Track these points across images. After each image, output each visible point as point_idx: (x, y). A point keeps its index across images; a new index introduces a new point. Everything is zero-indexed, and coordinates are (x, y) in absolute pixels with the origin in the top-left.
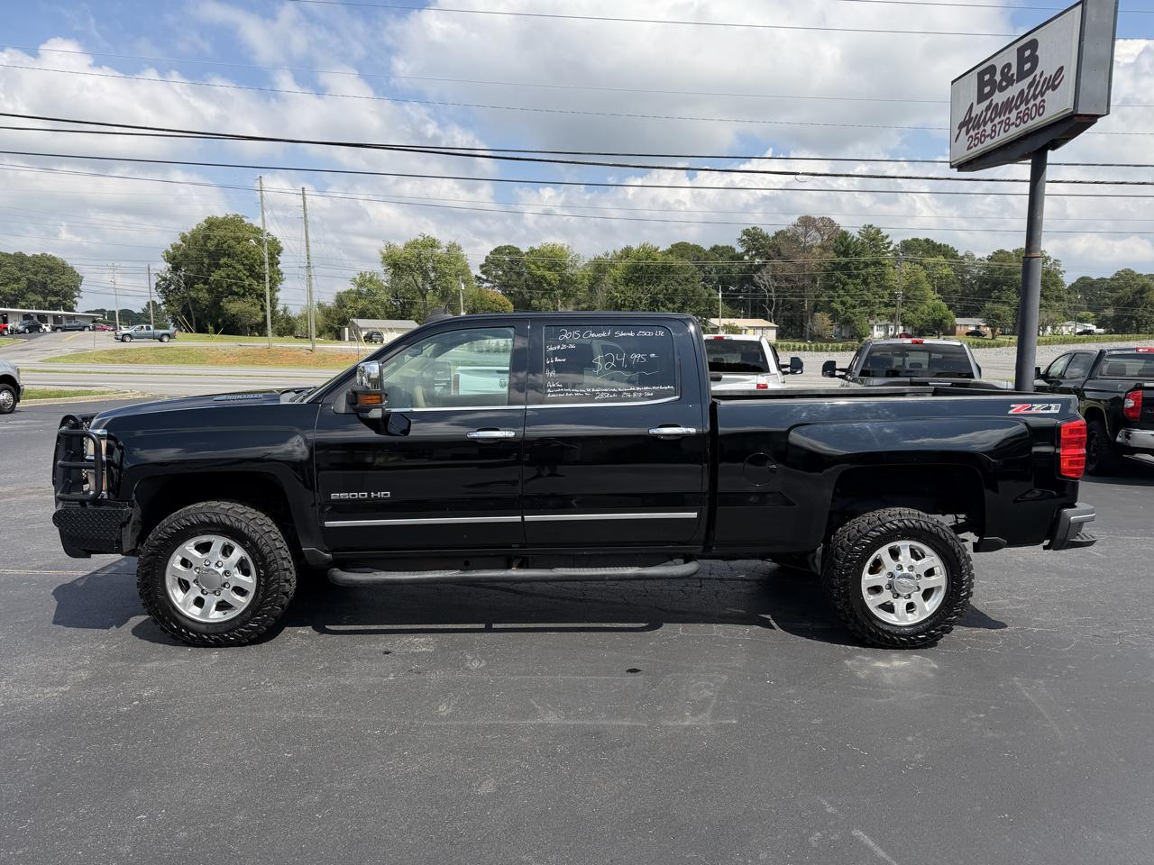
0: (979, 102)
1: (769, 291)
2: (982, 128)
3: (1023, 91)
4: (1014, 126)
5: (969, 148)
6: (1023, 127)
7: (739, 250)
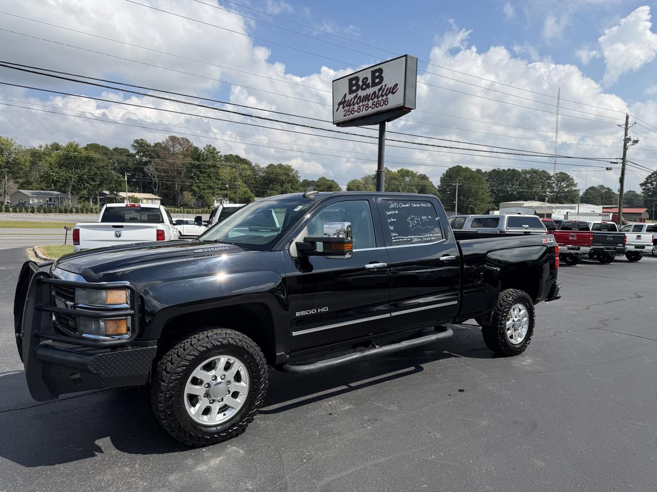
0: (350, 94)
1: (154, 177)
2: (352, 107)
3: (375, 92)
4: (371, 108)
5: (345, 116)
6: (376, 110)
7: (133, 151)
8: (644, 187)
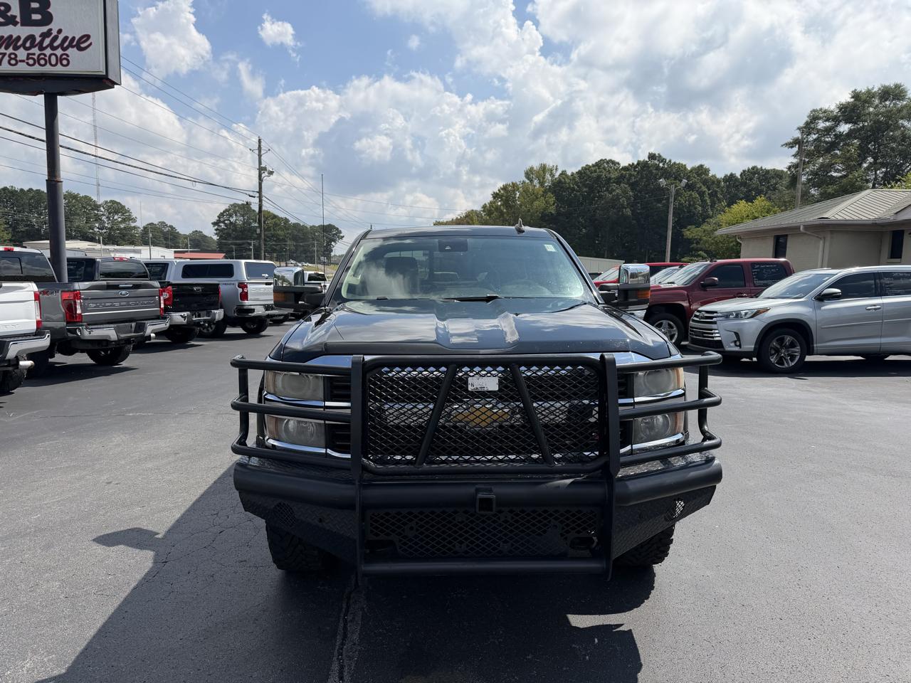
3: (33, 37)
4: (23, 64)
6: (37, 69)
8: (216, 227)
